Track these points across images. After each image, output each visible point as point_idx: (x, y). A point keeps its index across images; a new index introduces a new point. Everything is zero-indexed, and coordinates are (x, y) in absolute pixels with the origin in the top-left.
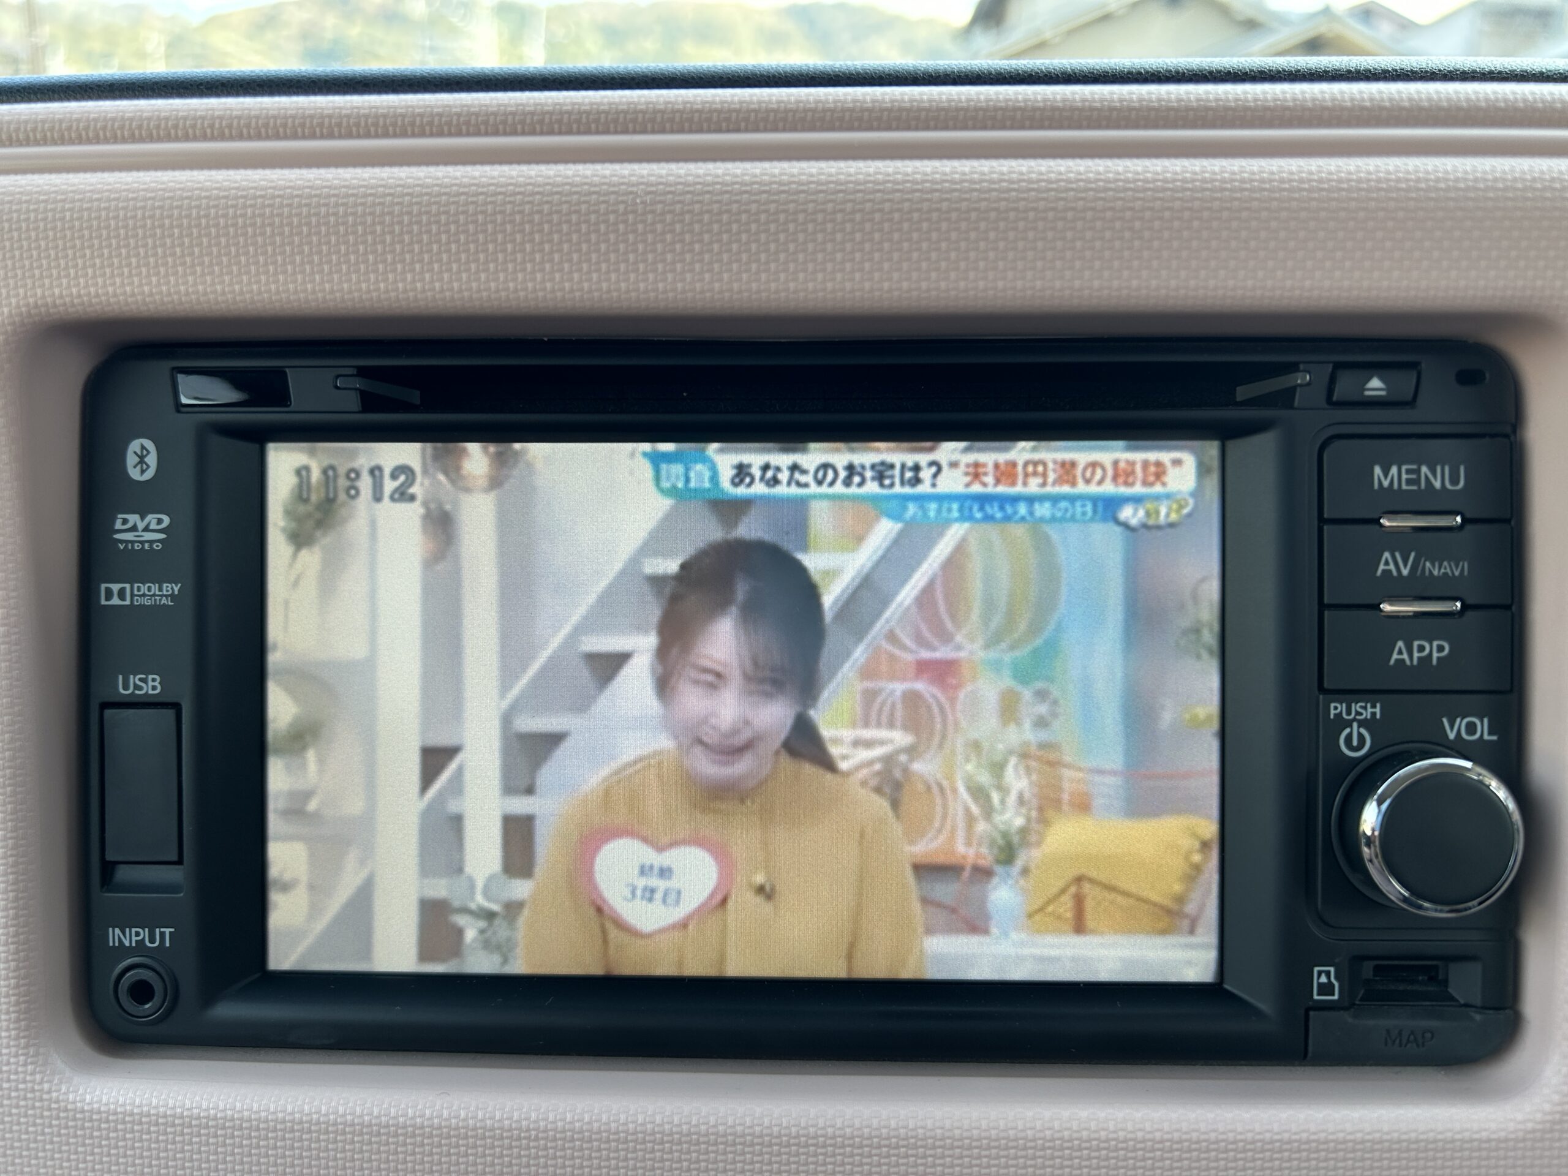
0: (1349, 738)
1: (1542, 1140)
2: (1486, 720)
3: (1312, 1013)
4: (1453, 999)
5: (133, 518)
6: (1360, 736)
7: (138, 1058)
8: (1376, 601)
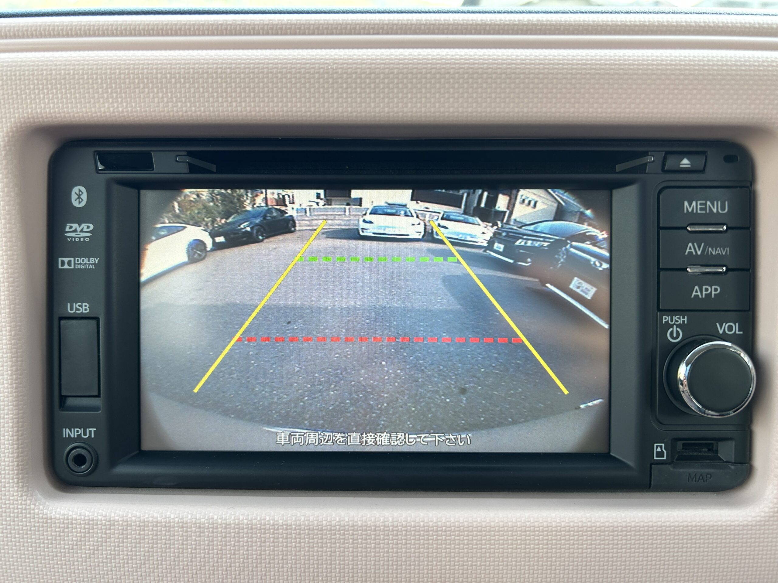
0: (672, 333)
1: (764, 525)
2: (737, 324)
3: (653, 466)
4: (721, 459)
5: (75, 226)
6: (677, 332)
7: (78, 492)
8: (685, 267)
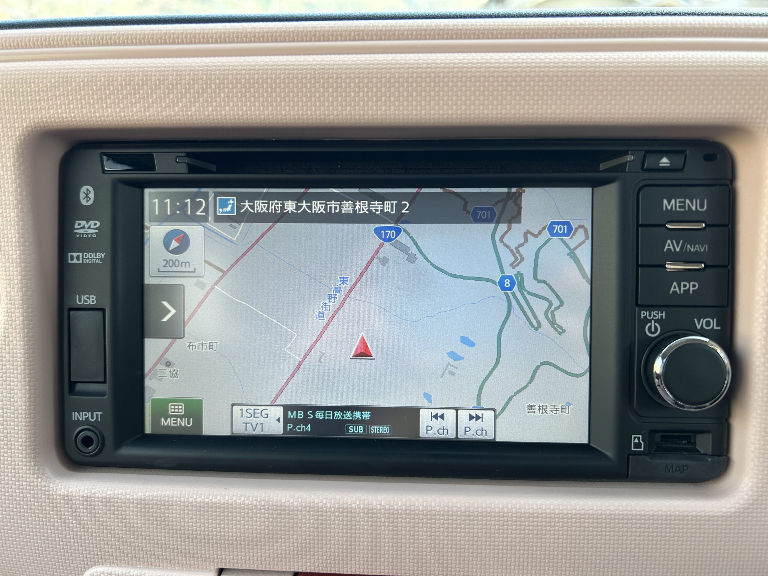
0: (650, 328)
1: (739, 517)
2: (715, 320)
3: (630, 457)
4: (698, 451)
5: (83, 223)
6: (655, 327)
7: (86, 472)
8: (663, 264)
